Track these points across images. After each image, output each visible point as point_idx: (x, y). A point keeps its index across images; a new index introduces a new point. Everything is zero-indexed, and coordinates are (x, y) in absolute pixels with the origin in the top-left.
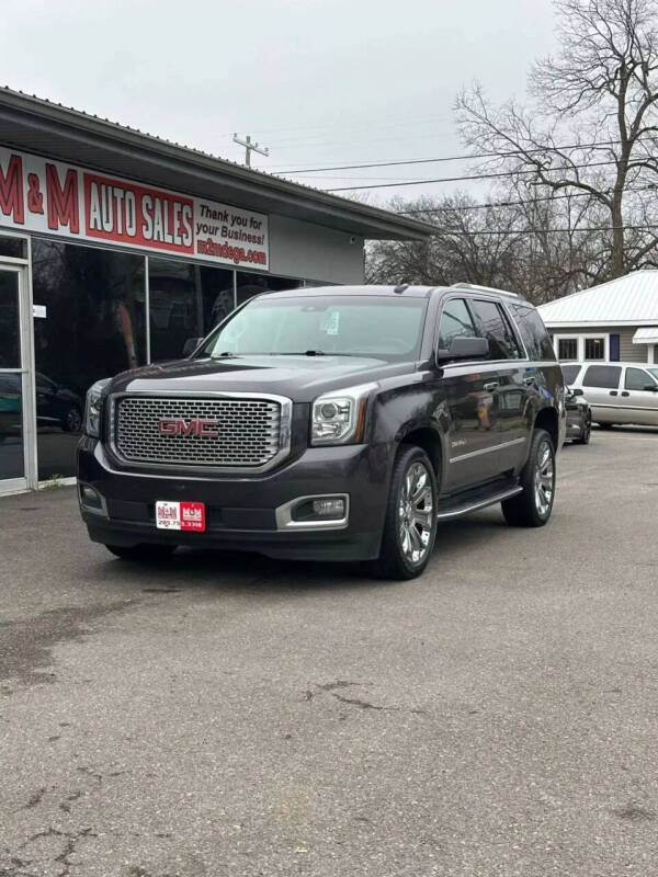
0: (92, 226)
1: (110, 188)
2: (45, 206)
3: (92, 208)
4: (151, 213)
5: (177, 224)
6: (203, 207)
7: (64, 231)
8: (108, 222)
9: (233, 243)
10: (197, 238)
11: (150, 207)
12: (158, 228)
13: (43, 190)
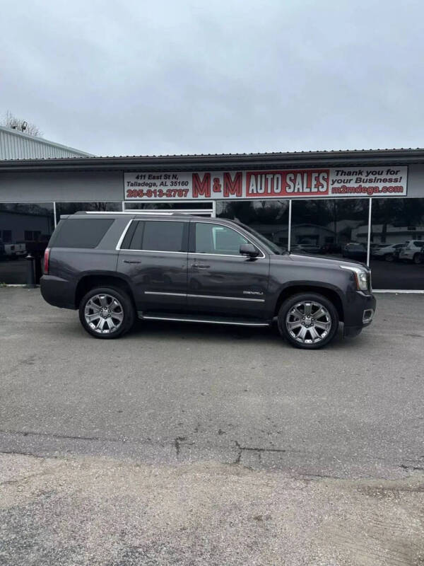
0: (250, 192)
1: (264, 176)
2: (222, 189)
3: (251, 184)
4: (294, 181)
5: (314, 183)
6: (338, 171)
7: (233, 197)
8: (261, 189)
9: (367, 185)
10: (331, 187)
11: (293, 178)
12: (299, 186)
13: (222, 183)
